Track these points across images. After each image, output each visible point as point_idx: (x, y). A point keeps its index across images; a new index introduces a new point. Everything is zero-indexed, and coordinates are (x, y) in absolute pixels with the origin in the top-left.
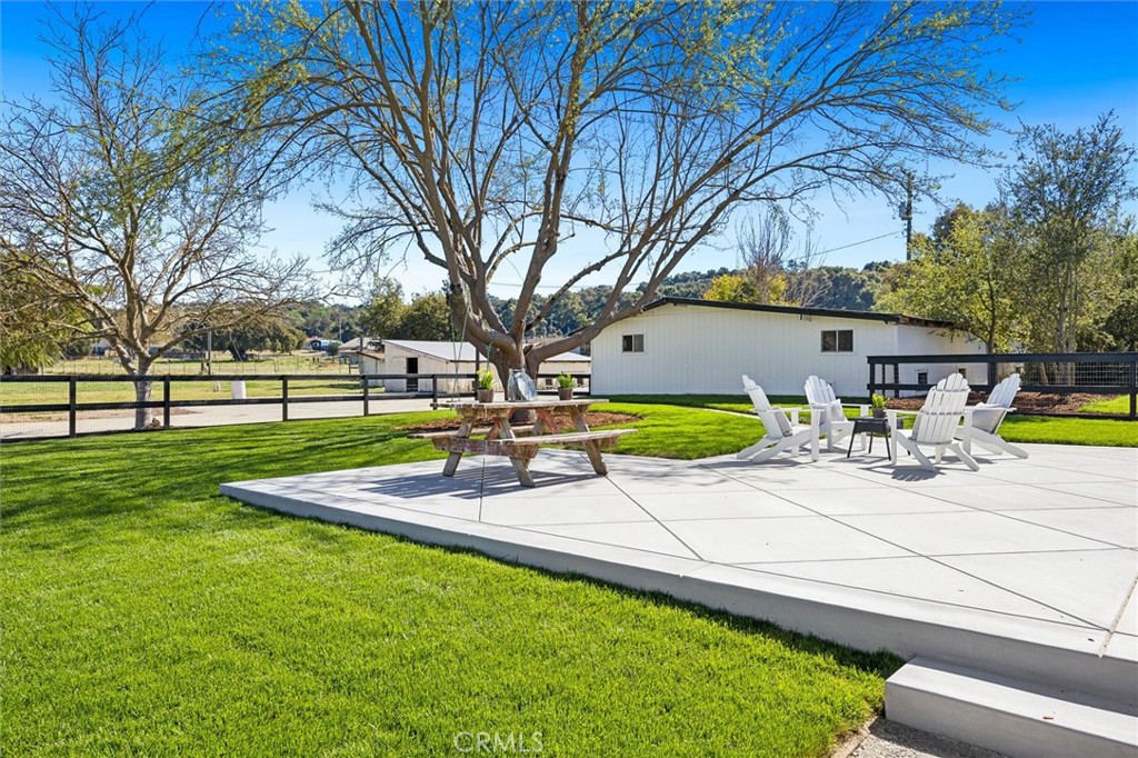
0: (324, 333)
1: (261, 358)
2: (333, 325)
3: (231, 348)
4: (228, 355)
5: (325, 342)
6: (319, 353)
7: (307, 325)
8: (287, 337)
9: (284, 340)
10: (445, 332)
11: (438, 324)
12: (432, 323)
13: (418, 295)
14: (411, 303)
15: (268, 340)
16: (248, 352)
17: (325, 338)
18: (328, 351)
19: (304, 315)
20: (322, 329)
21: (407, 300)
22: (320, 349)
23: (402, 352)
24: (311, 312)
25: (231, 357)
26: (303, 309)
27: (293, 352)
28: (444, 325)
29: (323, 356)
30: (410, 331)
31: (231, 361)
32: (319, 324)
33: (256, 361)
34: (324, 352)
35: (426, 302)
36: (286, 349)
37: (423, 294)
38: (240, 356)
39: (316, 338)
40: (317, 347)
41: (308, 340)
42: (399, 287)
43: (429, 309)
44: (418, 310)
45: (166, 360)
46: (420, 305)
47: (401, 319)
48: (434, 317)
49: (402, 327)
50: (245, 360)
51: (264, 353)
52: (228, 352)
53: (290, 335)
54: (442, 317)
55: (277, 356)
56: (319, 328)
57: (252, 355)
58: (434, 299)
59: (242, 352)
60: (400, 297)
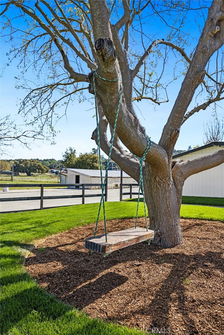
0: (55, 168)
1: (36, 175)
2: (58, 166)
3: (26, 172)
4: (25, 174)
5: (55, 171)
6: (53, 174)
7: (50, 166)
8: (43, 169)
9: (42, 170)
10: (90, 167)
11: (88, 164)
12: (86, 163)
13: (81, 153)
14: (79, 156)
15: (37, 170)
16: (32, 173)
17: (55, 169)
18: (56, 173)
19: (50, 163)
20: (55, 167)
21: (77, 155)
22: (53, 173)
23: (74, 173)
24: (52, 162)
25: (26, 175)
26: (50, 161)
27: (45, 174)
28: (90, 164)
29: (54, 175)
30: (78, 166)
31: (26, 176)
32: (54, 166)
33: (34, 176)
34: (54, 174)
35: (84, 156)
36: (43, 173)
37: (83, 153)
38: (29, 175)
39: (53, 169)
40: (52, 172)
41: (50, 170)
42: (75, 151)
43: (85, 158)
44: (81, 159)
45: (7, 175)
46: (82, 157)
47: (75, 162)
48: (87, 161)
49: (75, 164)
50: (30, 176)
51: (36, 174)
52: (26, 173)
53: (44, 168)
54: (89, 161)
55: (40, 174)
56: (54, 167)
57: (32, 174)
58: (87, 155)
59: (30, 173)
60: (75, 154)
